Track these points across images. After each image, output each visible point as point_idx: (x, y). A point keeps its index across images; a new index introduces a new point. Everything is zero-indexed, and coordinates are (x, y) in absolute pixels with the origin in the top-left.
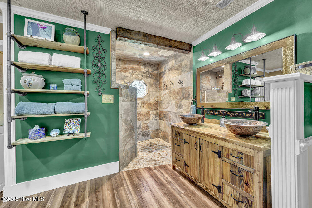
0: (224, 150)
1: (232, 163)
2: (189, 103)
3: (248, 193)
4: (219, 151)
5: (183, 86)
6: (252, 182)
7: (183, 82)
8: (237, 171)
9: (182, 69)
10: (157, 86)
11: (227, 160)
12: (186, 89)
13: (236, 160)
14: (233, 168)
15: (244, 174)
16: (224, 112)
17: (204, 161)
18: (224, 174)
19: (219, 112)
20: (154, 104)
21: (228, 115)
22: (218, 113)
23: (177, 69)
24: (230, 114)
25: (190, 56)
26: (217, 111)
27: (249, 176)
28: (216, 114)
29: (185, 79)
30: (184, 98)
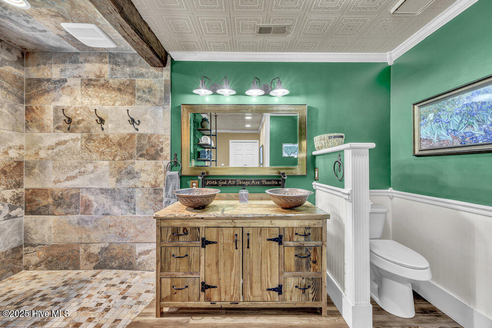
0: (287, 232)
1: (298, 244)
2: (160, 167)
3: (316, 271)
4: (280, 236)
5: (141, 131)
6: (320, 259)
7: (142, 122)
8: (304, 252)
9: (138, 94)
10: (18, 113)
11: (291, 244)
12: (149, 139)
13: (302, 239)
14: (298, 251)
15: (311, 251)
16: (236, 180)
17: (251, 262)
18: (287, 264)
19: (227, 182)
20: (7, 169)
21: (242, 185)
22: (225, 183)
23: (119, 90)
24: (244, 183)
25: (162, 75)
26: (224, 181)
27: (317, 253)
28: (222, 185)
29: (148, 116)
30: (142, 156)
